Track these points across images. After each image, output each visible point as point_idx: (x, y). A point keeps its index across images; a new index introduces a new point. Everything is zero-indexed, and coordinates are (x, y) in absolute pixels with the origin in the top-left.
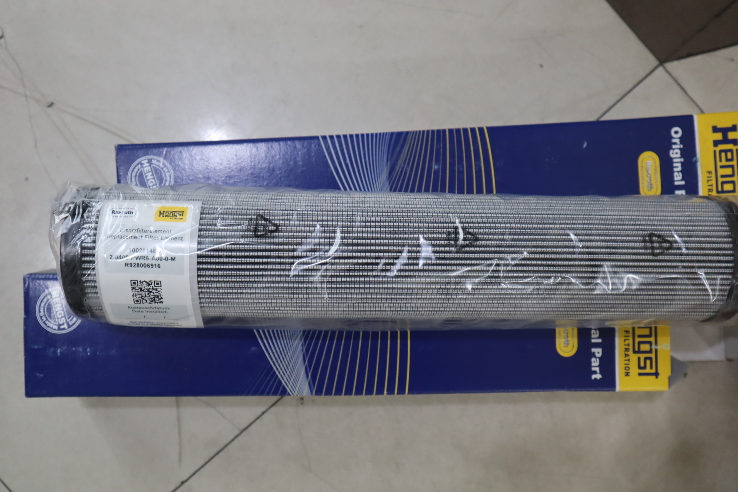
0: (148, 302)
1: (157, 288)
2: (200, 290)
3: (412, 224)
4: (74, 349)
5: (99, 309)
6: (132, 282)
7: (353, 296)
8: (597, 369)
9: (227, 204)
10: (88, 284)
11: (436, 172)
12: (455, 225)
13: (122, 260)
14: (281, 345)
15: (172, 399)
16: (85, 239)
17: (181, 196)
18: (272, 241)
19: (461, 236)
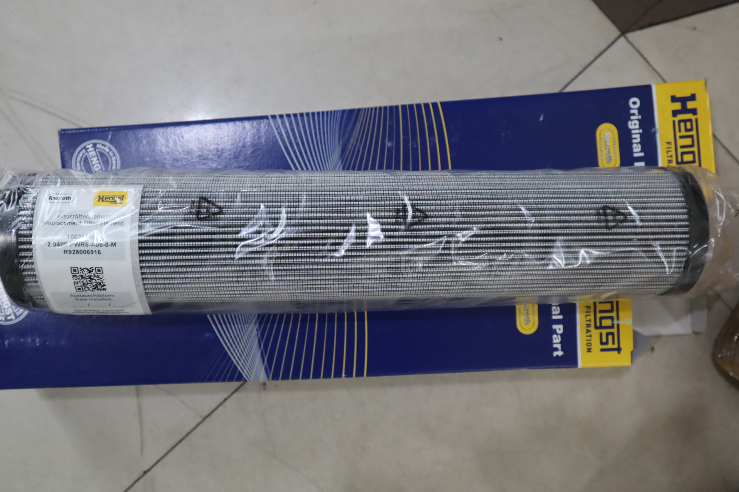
0: (91, 289)
1: (99, 275)
2: (144, 276)
3: (360, 203)
4: (22, 340)
5: (41, 299)
6: (72, 269)
7: (301, 278)
8: (559, 346)
9: (169, 186)
10: (26, 273)
11: (390, 150)
12: (404, 202)
13: (60, 247)
14: (236, 330)
15: (132, 388)
16: (21, 227)
17: (122, 180)
18: (215, 224)
19: (410, 213)
